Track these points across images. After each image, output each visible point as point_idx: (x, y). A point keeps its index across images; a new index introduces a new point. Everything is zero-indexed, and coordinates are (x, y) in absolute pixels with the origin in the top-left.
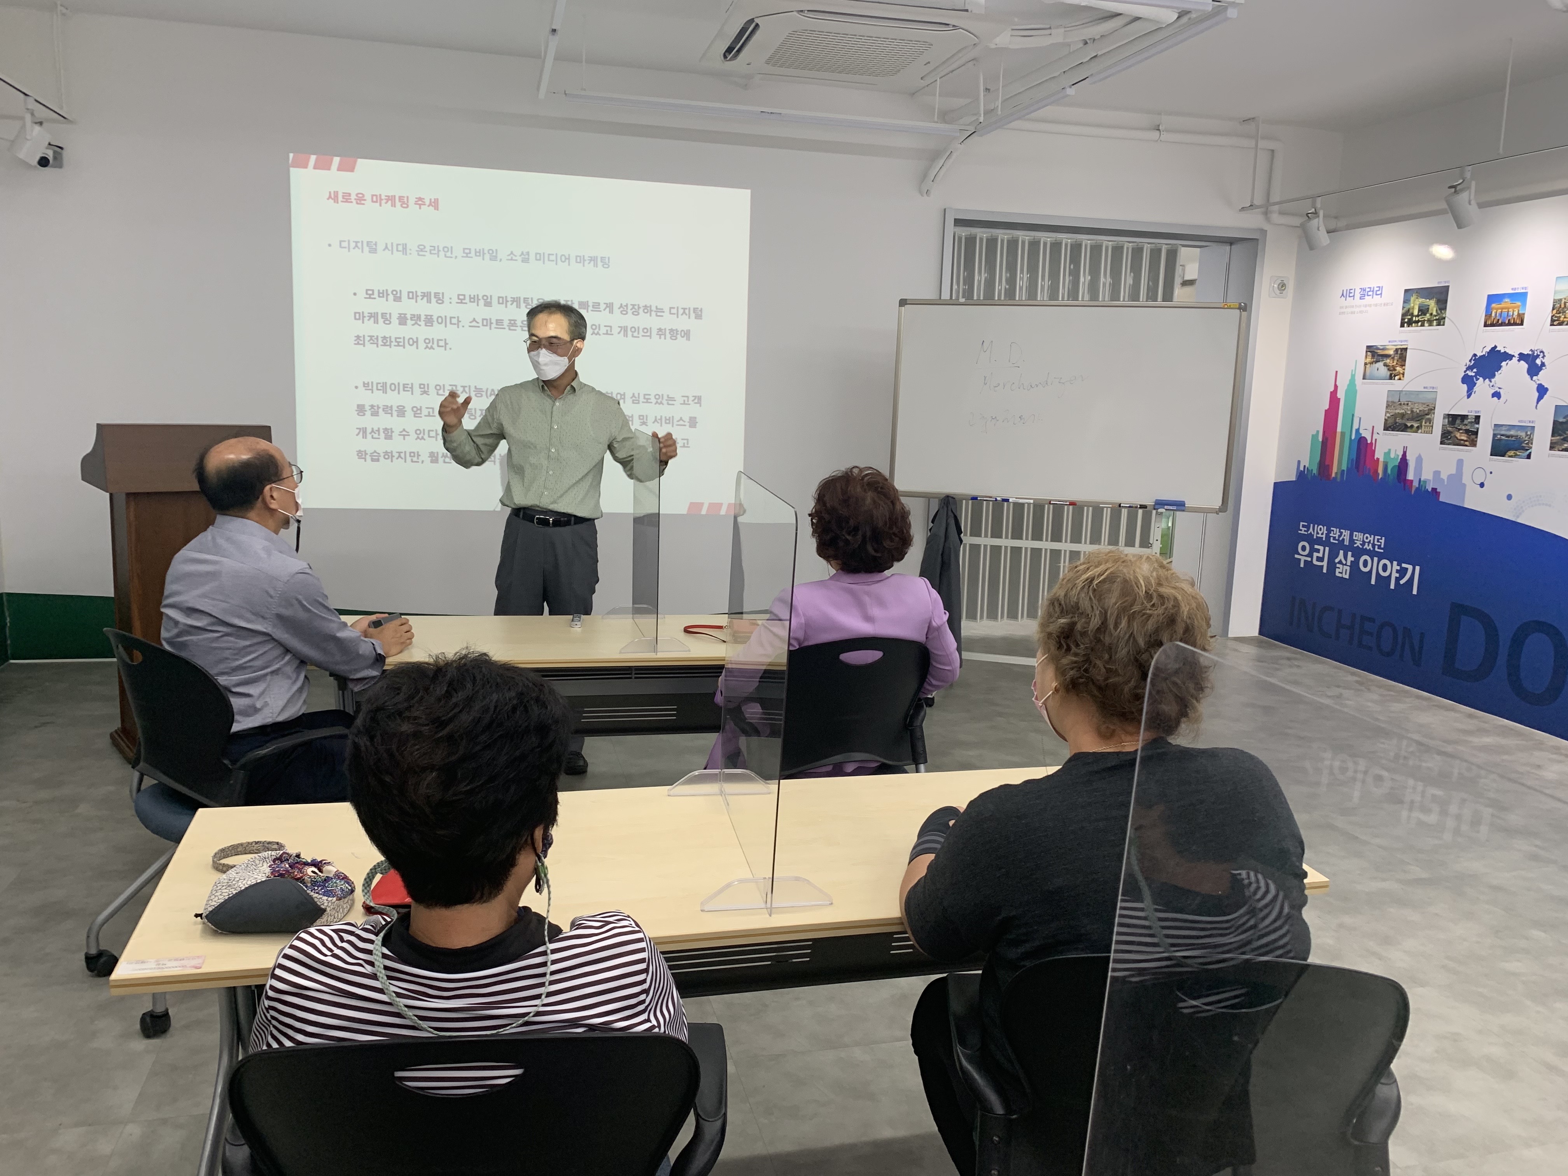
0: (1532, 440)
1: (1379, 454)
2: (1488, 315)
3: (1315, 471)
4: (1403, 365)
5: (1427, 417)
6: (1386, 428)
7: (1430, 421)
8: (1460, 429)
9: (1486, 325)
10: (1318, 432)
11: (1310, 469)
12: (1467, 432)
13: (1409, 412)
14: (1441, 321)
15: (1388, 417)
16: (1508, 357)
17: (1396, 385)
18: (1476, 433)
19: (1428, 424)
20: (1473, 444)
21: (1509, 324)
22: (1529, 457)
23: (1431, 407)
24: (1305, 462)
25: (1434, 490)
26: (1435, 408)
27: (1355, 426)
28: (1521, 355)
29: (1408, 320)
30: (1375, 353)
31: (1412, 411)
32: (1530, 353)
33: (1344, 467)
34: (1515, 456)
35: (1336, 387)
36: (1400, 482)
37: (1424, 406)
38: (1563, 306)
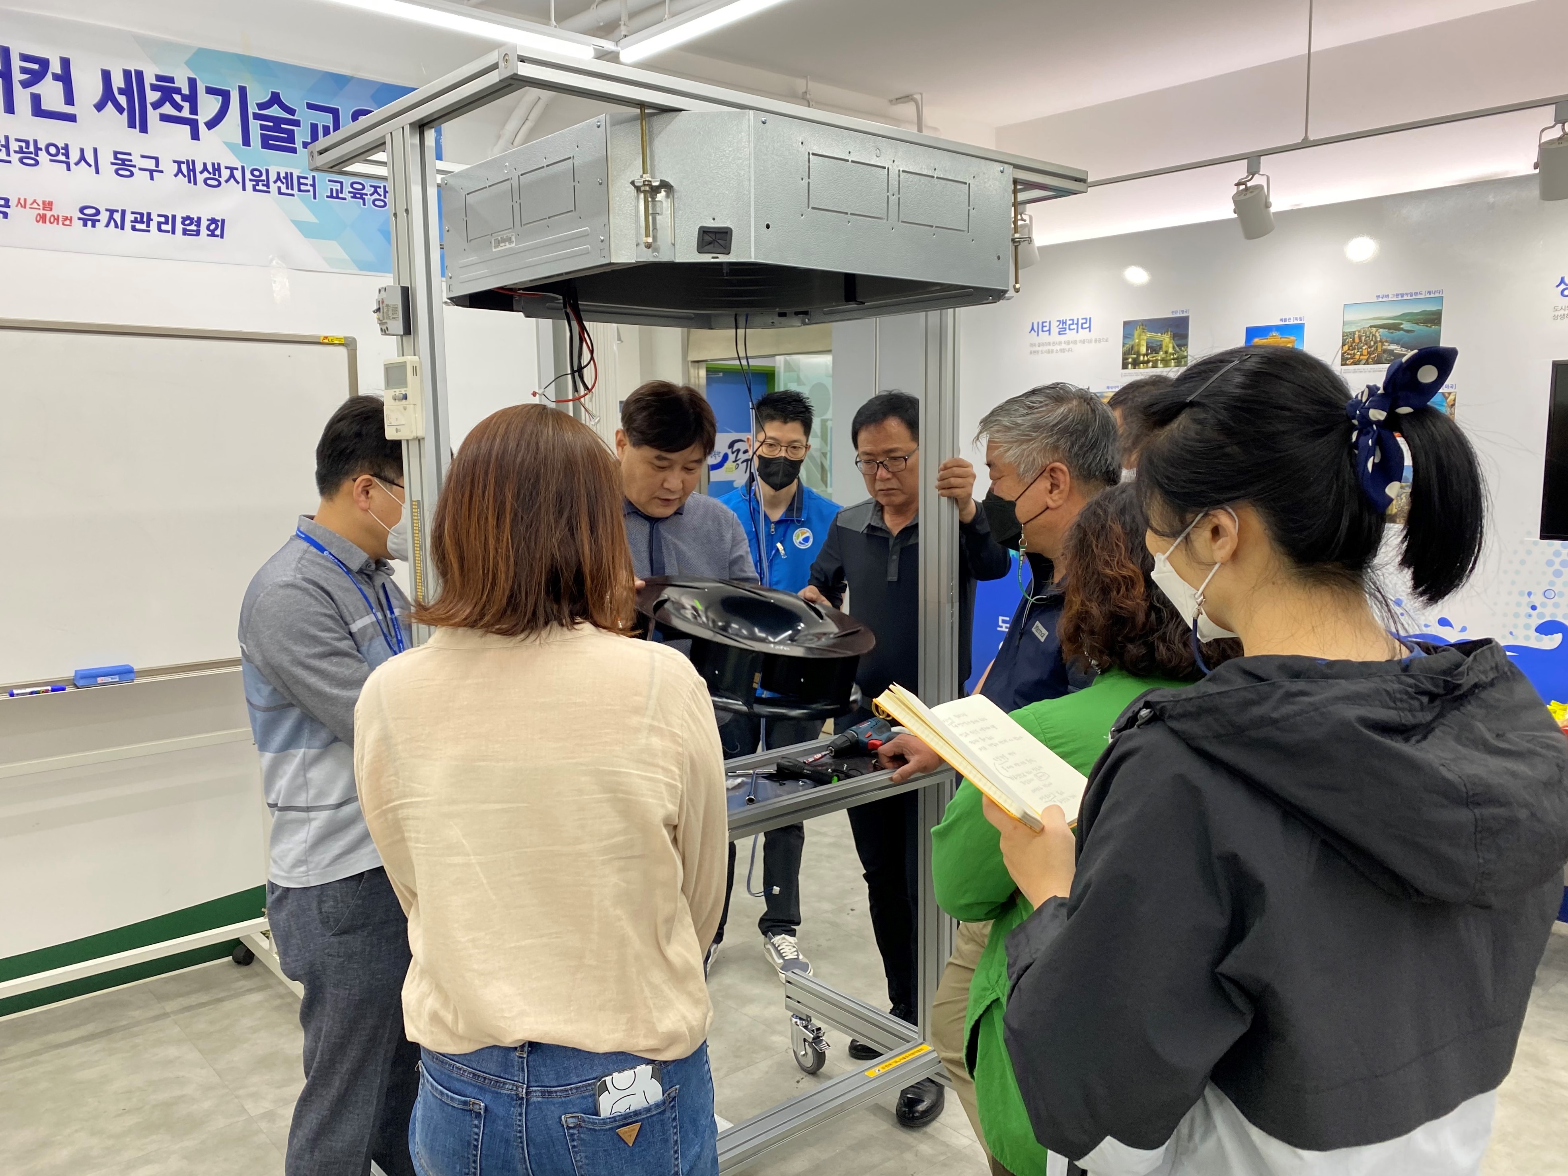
29: (1132, 360)
38: (1357, 340)
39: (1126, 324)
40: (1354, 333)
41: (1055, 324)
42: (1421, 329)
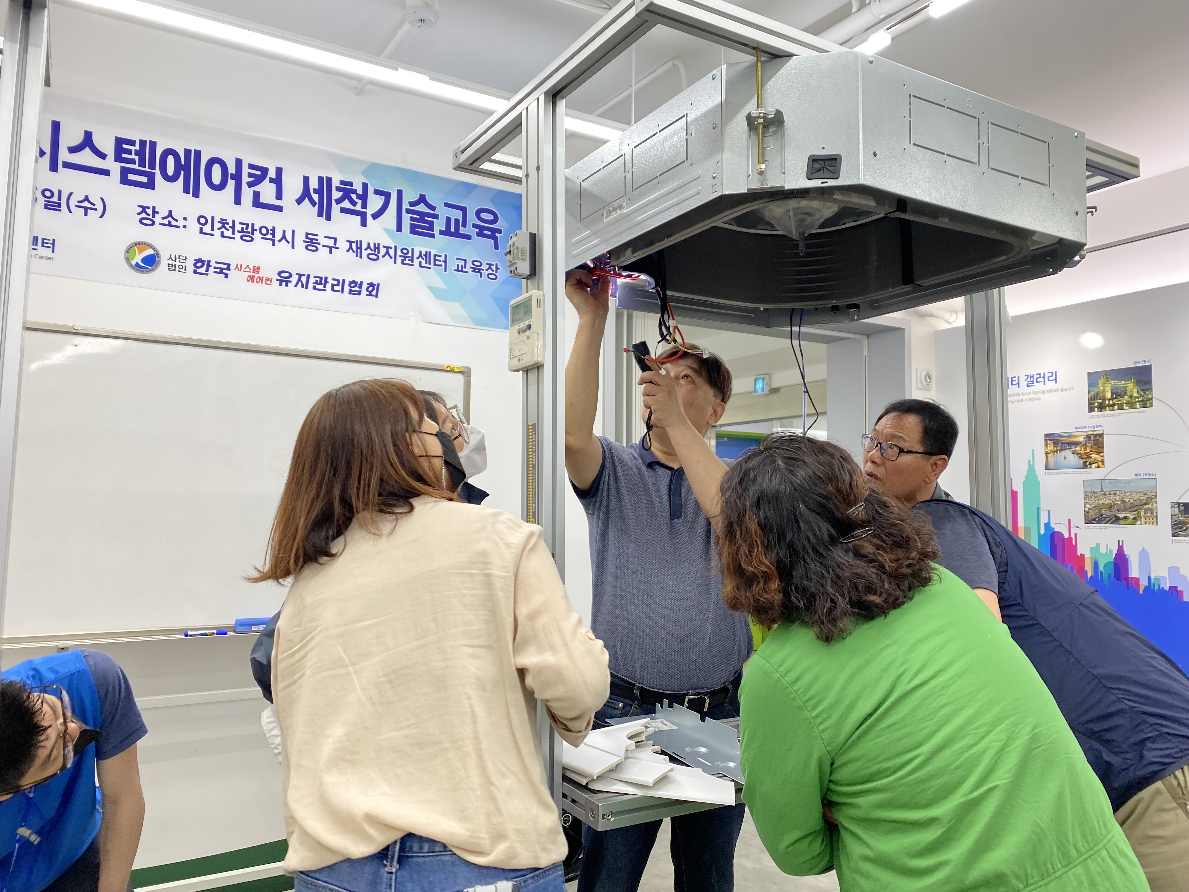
1: (1083, 552)
4: (1101, 452)
5: (1147, 506)
6: (1088, 521)
7: (1152, 511)
13: (1119, 503)
14: (1146, 403)
15: (1089, 509)
17: (1094, 473)
19: (1149, 514)
23: (1150, 495)
25: (1173, 588)
26: (1156, 496)
27: (1044, 520)
30: (1058, 442)
31: (1123, 502)
36: (1119, 581)
37: (1140, 495)
39: (1090, 375)
41: (1023, 378)
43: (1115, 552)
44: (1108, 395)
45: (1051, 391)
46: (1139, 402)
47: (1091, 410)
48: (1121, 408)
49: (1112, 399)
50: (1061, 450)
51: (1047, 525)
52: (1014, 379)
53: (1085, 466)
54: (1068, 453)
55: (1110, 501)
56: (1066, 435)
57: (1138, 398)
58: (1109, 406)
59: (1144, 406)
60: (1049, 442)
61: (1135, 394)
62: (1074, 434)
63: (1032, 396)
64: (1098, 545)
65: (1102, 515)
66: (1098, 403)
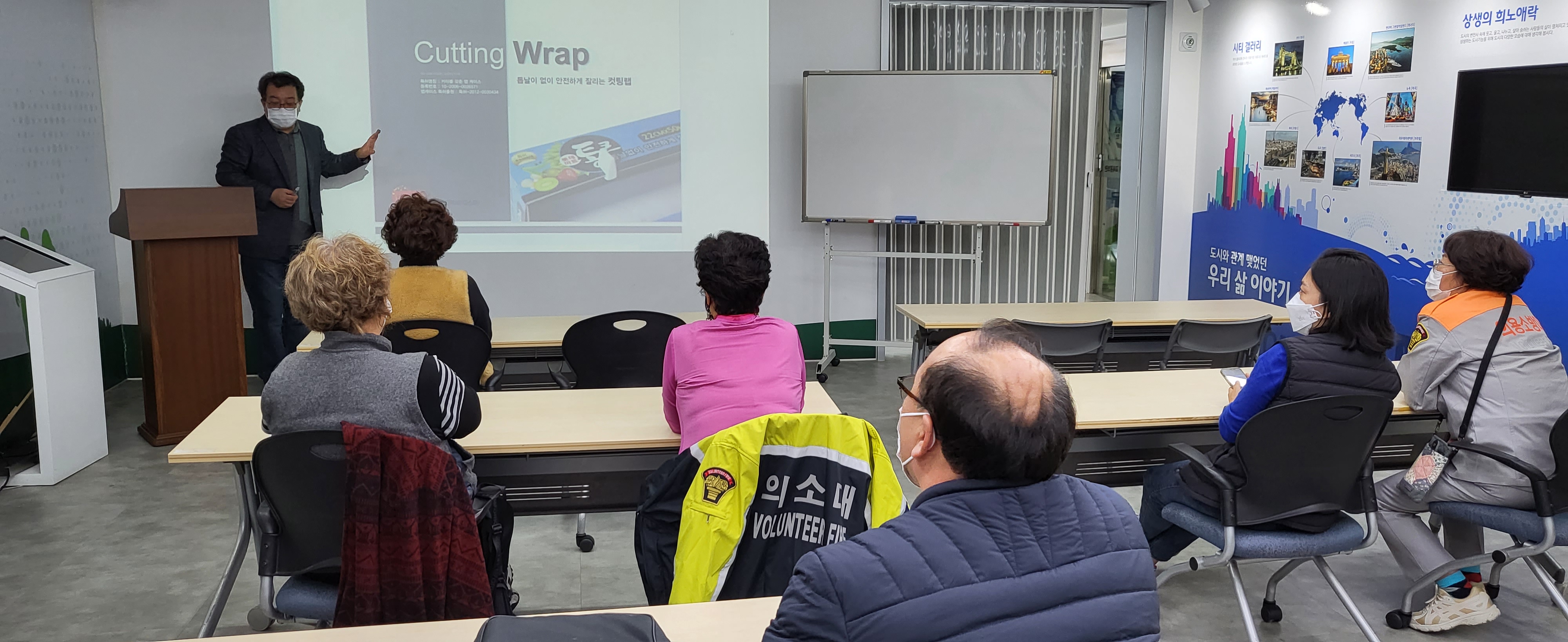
0: (1359, 171)
1: (1262, 187)
2: (1329, 66)
3: (1220, 203)
4: (1275, 109)
5: (1292, 153)
6: (1266, 164)
7: (1294, 156)
8: (1313, 163)
9: (1328, 74)
10: (1221, 168)
11: (1217, 200)
12: (1318, 165)
13: (1280, 149)
14: (1299, 71)
15: (1267, 154)
16: (1342, 101)
17: (1272, 126)
18: (1323, 166)
19: (1292, 159)
20: (1322, 176)
21: (1343, 73)
22: (1357, 185)
23: (1294, 144)
24: (1213, 196)
25: (1298, 215)
26: (1297, 145)
27: (1246, 163)
28: (1351, 98)
29: (1278, 70)
30: (1258, 100)
31: (1282, 149)
32: (1357, 97)
33: (1239, 199)
34: (1349, 185)
35: (1232, 128)
36: (1275, 209)
37: (1290, 144)
38: (1376, 57)
39: (1277, 45)
40: (1375, 52)
41: (1245, 44)
42: (1404, 49)
43: (1275, 188)
44: (1283, 64)
45: (1257, 57)
46: (1296, 69)
47: (1274, 75)
48: (1288, 74)
49: (1284, 66)
50: (1259, 106)
51: (1247, 166)
52: (1241, 45)
53: (1268, 120)
54: (1261, 108)
55: (1276, 149)
56: (1261, 94)
57: (1296, 66)
58: (1284, 72)
59: (1298, 74)
60: (1253, 99)
61: (1295, 64)
62: (1265, 93)
63: (1248, 60)
64: (1268, 182)
65: (1272, 159)
66: (1278, 69)
